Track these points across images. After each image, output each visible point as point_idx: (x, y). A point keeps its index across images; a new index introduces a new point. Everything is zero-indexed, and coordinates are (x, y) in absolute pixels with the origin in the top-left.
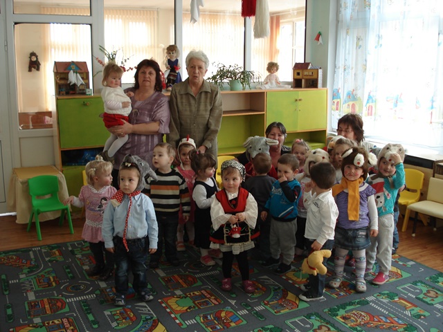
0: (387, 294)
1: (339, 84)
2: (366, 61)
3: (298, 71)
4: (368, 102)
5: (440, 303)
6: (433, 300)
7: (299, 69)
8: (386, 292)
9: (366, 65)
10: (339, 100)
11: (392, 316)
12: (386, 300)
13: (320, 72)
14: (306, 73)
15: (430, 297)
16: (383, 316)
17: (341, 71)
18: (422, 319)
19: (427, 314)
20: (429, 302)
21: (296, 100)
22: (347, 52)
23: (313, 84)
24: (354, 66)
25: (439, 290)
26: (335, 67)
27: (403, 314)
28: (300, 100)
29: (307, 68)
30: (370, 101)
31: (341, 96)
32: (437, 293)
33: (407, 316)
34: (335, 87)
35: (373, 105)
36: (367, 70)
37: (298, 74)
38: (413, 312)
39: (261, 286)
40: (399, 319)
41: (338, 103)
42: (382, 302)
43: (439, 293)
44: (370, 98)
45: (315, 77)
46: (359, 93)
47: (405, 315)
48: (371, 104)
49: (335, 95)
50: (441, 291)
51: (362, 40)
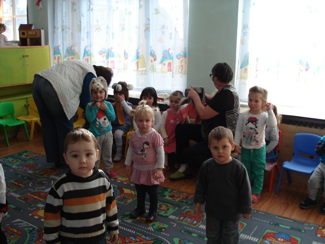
0: (129, 214)
1: (60, 42)
2: (80, 22)
3: (23, 31)
4: (84, 56)
5: (172, 214)
6: (167, 213)
7: (24, 29)
8: (128, 213)
9: (80, 26)
10: (59, 55)
11: (140, 234)
12: (130, 221)
13: (42, 32)
14: (30, 33)
15: (163, 210)
16: (133, 236)
17: (60, 30)
18: (163, 232)
19: (166, 226)
20: (164, 215)
21: (24, 56)
22: (64, 15)
23: (36, 42)
24: (70, 26)
25: (168, 203)
26: (55, 28)
27: (147, 230)
28: (27, 56)
29: (30, 29)
30: (86, 55)
31: (61, 51)
32: (167, 206)
33: (151, 232)
34: (56, 45)
35: (89, 58)
36: (82, 29)
37: (23, 34)
38: (155, 227)
39: (16, 231)
40: (145, 236)
41: (59, 57)
42: (127, 223)
43: (169, 205)
44: (86, 52)
45: (38, 36)
46: (76, 49)
47: (149, 231)
48: (86, 57)
49: (56, 51)
50: (170, 204)
51: (76, 4)
